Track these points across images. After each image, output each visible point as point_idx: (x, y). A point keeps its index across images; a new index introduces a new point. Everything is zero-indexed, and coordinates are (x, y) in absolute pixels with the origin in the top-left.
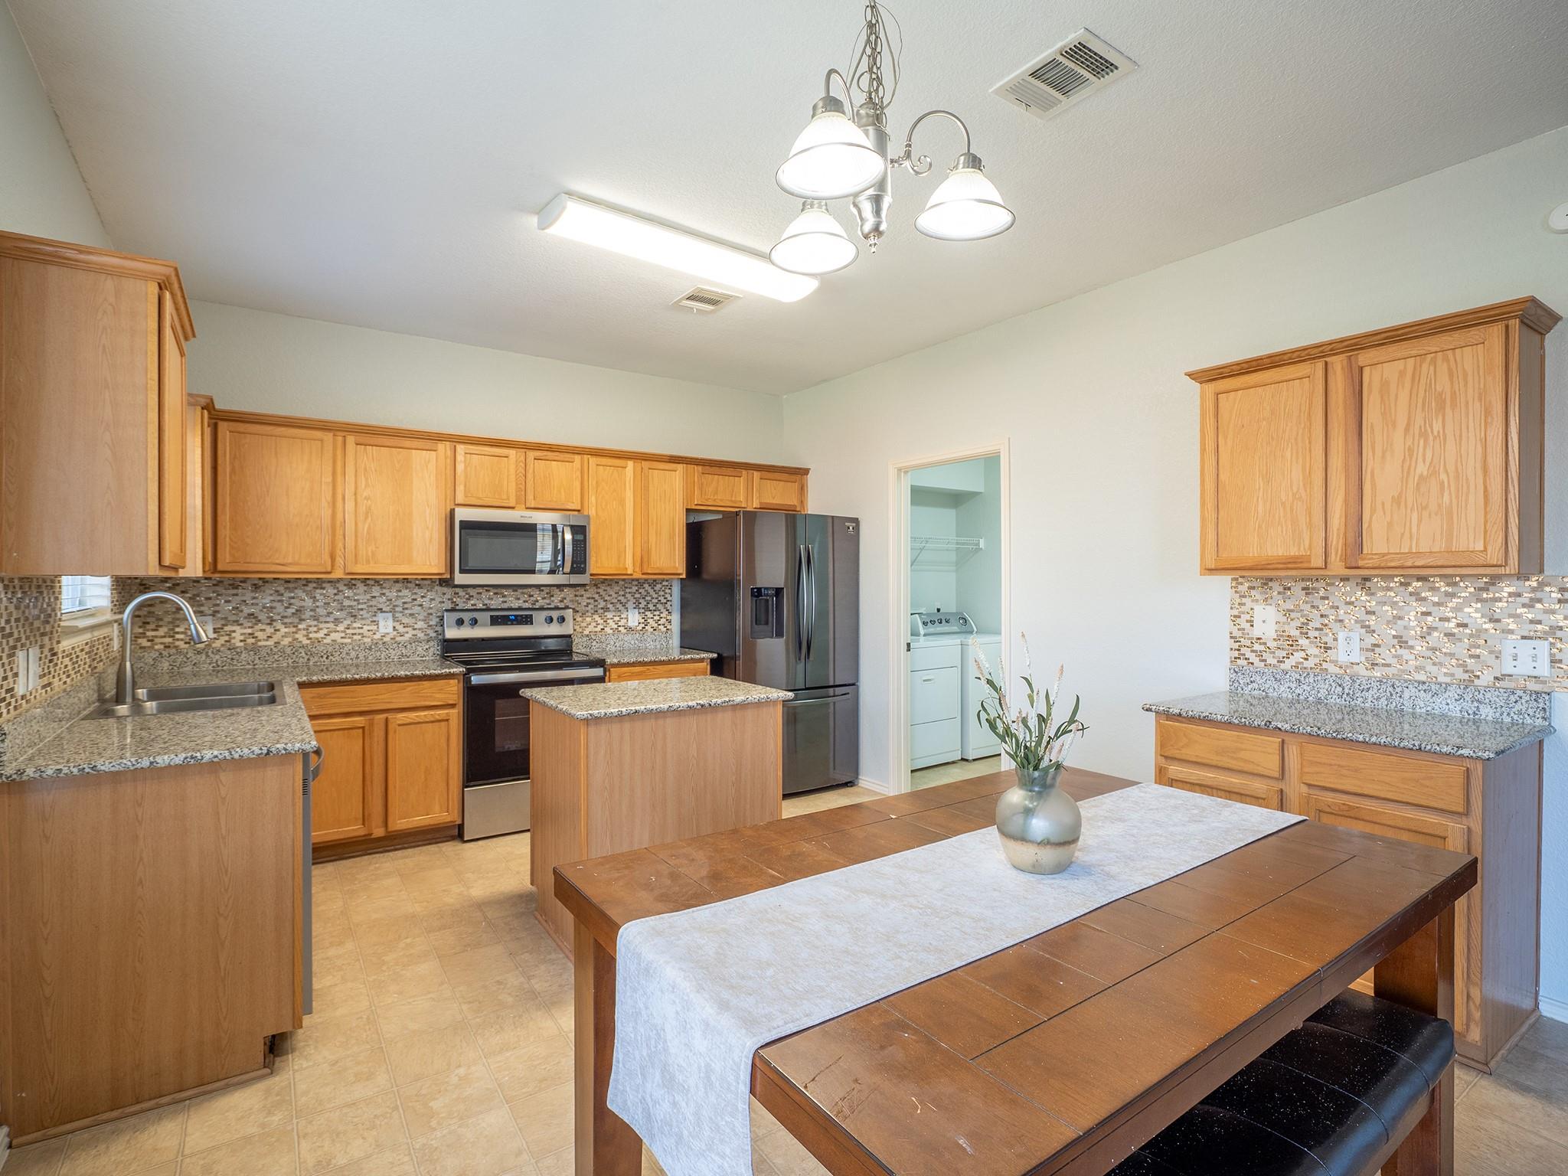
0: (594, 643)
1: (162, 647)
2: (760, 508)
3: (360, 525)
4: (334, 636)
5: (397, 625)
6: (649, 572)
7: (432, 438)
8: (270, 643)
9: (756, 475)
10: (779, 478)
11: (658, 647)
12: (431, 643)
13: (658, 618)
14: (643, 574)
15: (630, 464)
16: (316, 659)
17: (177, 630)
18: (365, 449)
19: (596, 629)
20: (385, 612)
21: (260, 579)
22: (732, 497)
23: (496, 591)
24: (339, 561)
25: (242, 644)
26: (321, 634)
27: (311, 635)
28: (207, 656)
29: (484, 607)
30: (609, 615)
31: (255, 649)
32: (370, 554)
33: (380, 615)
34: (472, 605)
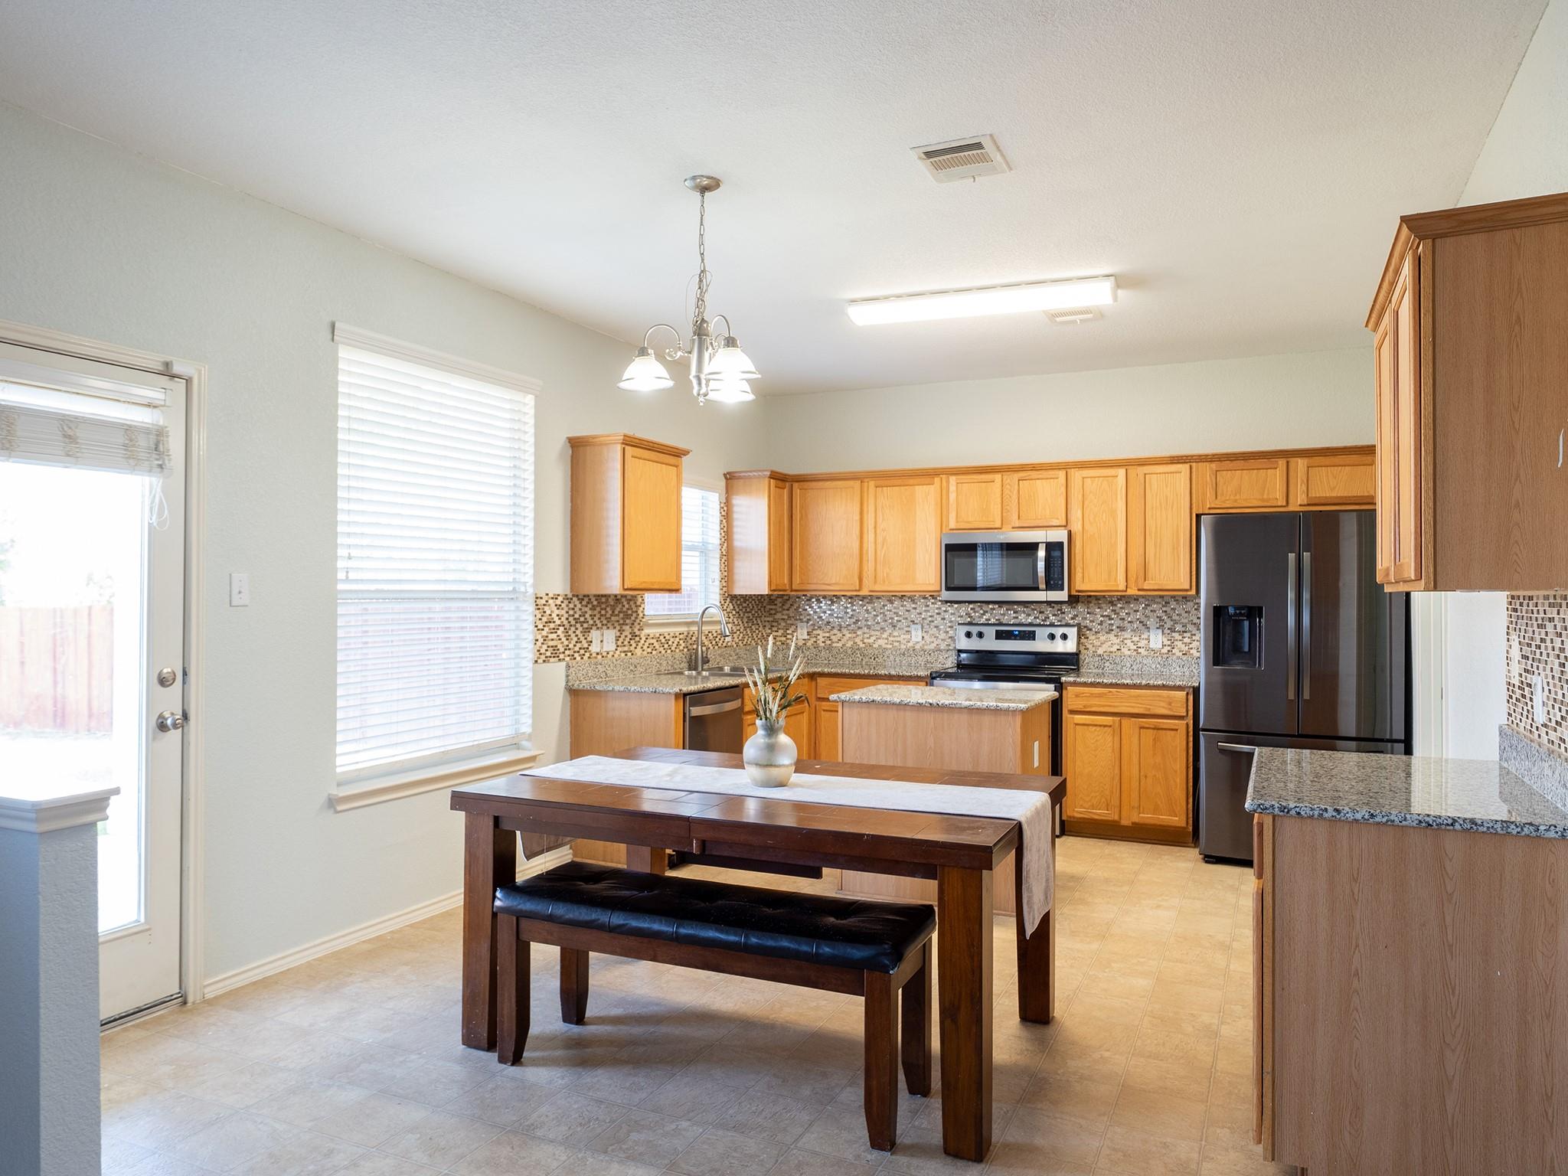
0: (1107, 664)
1: (780, 643)
2: (1308, 505)
3: (878, 552)
4: (881, 642)
5: (924, 635)
6: (1145, 588)
7: (928, 475)
8: (840, 645)
9: (1301, 464)
10: (1341, 463)
11: (1187, 674)
12: (950, 653)
13: (1188, 641)
14: (1139, 590)
15: (1122, 472)
16: (867, 660)
17: (788, 632)
18: (882, 490)
19: (1111, 650)
20: (917, 624)
21: (834, 596)
22: (1263, 495)
23: (1008, 607)
24: (865, 580)
25: (823, 644)
26: (871, 640)
27: (865, 641)
28: (803, 652)
29: (997, 622)
30: (1127, 635)
31: (829, 648)
32: (885, 575)
33: (913, 626)
34: (986, 620)
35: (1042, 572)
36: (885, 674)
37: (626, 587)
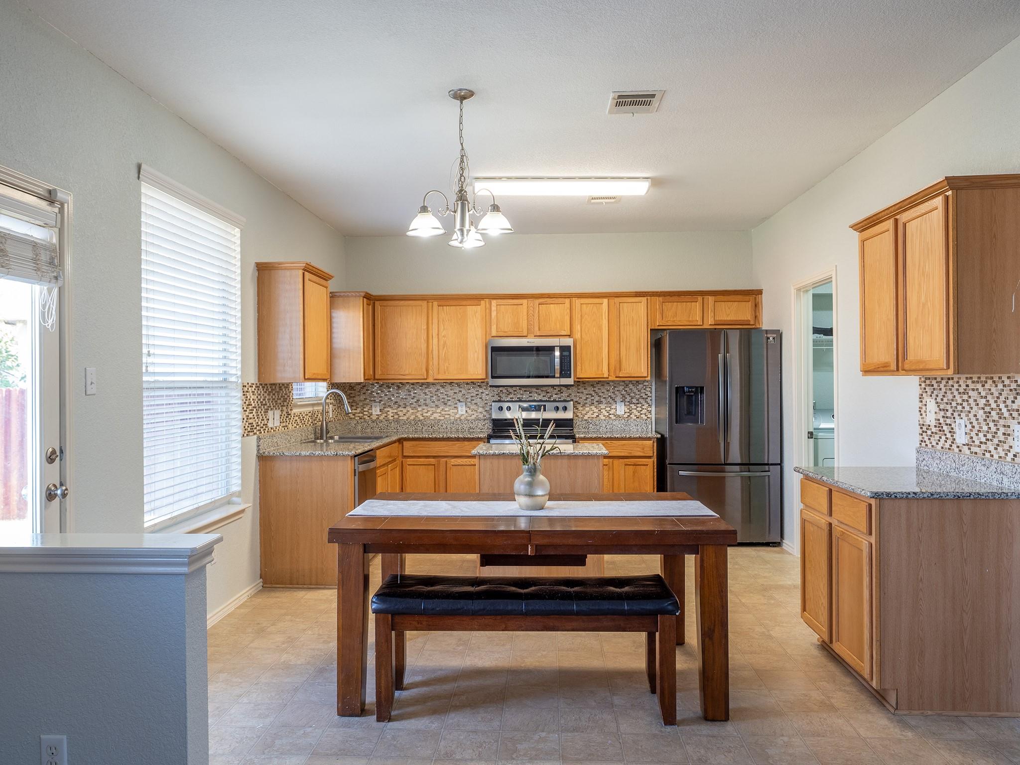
0: (591, 426)
1: (358, 418)
2: (715, 325)
3: (441, 351)
4: (435, 415)
5: (468, 409)
6: (621, 376)
7: (476, 299)
8: (405, 418)
9: (711, 299)
10: (733, 300)
11: (640, 430)
12: (486, 421)
13: (640, 409)
14: (616, 377)
15: (605, 301)
16: (426, 428)
17: (365, 410)
18: (443, 308)
19: (593, 416)
20: (461, 402)
21: (400, 383)
22: (689, 317)
23: (525, 389)
24: (431, 372)
25: (392, 418)
26: (429, 414)
27: (424, 414)
28: (377, 424)
29: (518, 400)
30: (603, 406)
31: (397, 421)
32: (446, 368)
33: (459, 404)
34: (511, 398)
35: (558, 366)
36: (455, 437)
37: (306, 378)
